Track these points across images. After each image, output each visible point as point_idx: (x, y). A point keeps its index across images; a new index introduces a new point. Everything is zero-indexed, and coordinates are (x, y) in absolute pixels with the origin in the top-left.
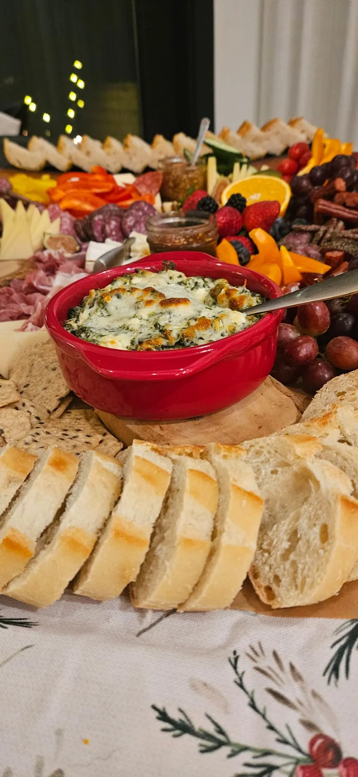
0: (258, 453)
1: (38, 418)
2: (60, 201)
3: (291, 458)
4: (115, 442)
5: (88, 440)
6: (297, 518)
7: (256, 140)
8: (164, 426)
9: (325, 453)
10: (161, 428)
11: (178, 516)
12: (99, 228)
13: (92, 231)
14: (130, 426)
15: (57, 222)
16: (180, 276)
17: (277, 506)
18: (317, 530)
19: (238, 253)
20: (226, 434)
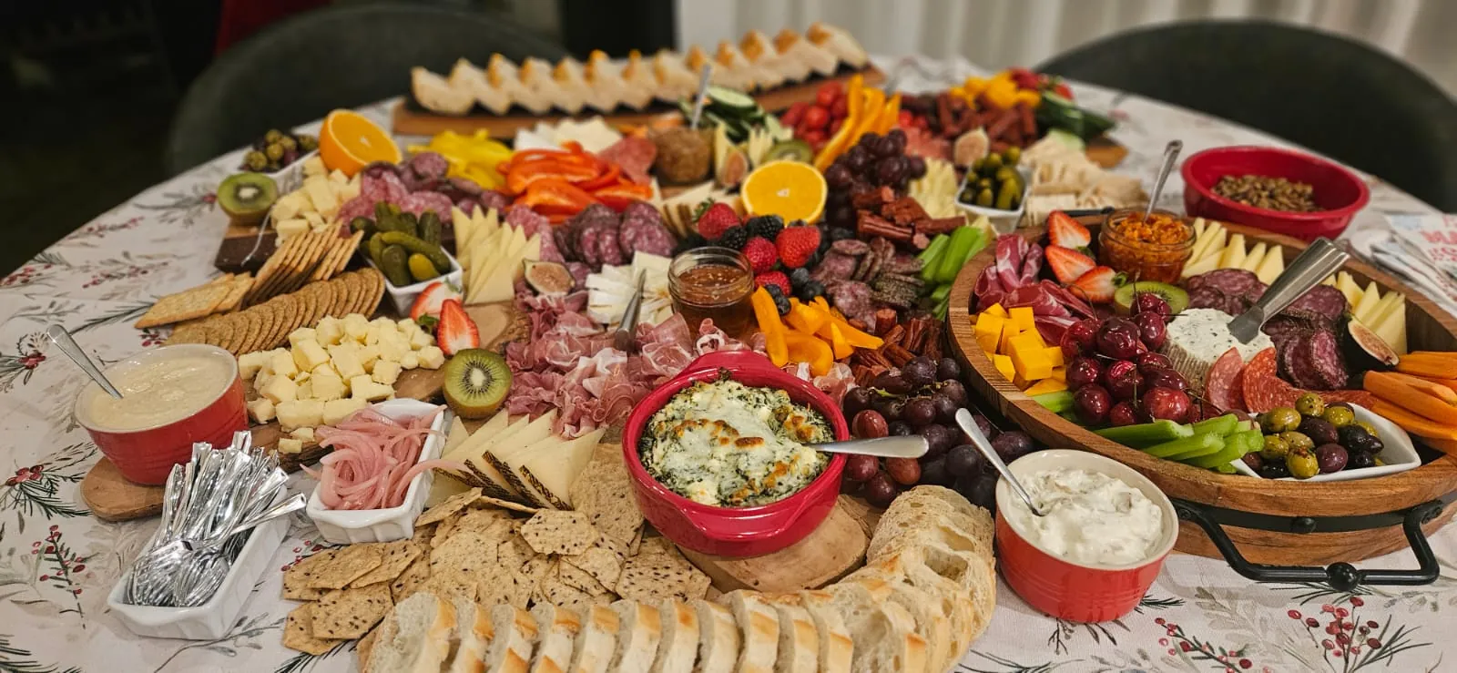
0: (842, 596)
1: (620, 554)
2: (524, 193)
3: (869, 603)
4: (703, 577)
5: (680, 578)
6: (877, 651)
7: (771, 65)
8: (749, 561)
9: (894, 596)
10: (747, 564)
11: (792, 660)
12: (590, 245)
13: (582, 249)
14: (718, 563)
15: (536, 239)
16: (739, 389)
17: (860, 640)
18: (892, 660)
19: (777, 304)
20: (806, 567)
